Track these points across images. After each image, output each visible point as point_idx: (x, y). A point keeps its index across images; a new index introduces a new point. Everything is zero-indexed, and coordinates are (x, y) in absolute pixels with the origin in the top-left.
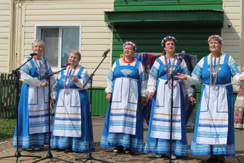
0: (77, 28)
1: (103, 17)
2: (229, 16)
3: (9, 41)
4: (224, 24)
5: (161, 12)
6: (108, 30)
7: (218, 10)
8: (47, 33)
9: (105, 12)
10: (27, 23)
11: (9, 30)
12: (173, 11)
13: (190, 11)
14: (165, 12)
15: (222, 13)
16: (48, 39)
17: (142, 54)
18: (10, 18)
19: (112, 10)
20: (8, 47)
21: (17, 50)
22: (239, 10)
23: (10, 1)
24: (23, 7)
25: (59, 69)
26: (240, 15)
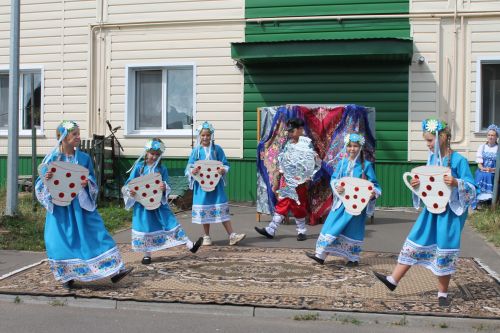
0: (190, 68)
1: (229, 51)
2: (418, 46)
3: (87, 91)
4: (415, 58)
5: (317, 41)
6: (236, 70)
7: (404, 38)
8: (146, 78)
9: (233, 44)
10: (115, 63)
11: (87, 73)
12: (336, 41)
13: (362, 40)
14: (324, 41)
15: (410, 42)
16: (145, 85)
17: (292, 105)
18: (88, 56)
19: (242, 40)
20: (86, 99)
21: (99, 104)
22: (435, 37)
23: (88, 30)
24: (108, 38)
25: (163, 131)
26: (436, 46)
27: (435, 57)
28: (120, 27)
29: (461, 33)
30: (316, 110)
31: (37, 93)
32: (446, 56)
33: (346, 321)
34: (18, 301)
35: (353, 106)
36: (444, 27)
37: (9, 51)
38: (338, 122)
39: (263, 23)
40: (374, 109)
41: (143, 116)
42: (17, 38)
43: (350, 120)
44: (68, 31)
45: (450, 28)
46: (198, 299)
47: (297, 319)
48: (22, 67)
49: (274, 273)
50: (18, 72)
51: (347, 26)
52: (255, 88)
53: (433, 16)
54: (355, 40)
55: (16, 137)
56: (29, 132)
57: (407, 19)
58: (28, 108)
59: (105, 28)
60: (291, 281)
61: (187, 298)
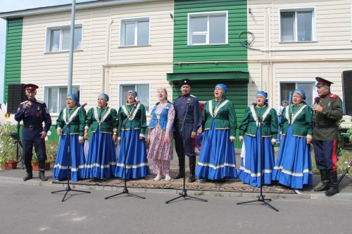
0: (148, 85)
1: (166, 77)
2: (251, 75)
4: (250, 80)
5: (206, 73)
6: (169, 85)
7: (245, 71)
8: (127, 89)
9: (168, 74)
10: (113, 83)
11: (100, 87)
12: (215, 73)
14: (209, 73)
15: (248, 73)
18: (101, 79)
19: (172, 72)
22: (259, 71)
23: (101, 67)
24: (110, 71)
26: (260, 75)
27: (259, 80)
28: (116, 66)
29: (270, 69)
32: (264, 79)
33: (217, 195)
36: (263, 66)
37: (68, 77)
39: (181, 64)
42: (72, 71)
44: (92, 68)
45: (266, 67)
46: (152, 186)
48: (73, 84)
50: (72, 87)
51: (219, 66)
53: (258, 62)
54: (223, 72)
57: (246, 63)
59: (109, 66)
61: (148, 186)
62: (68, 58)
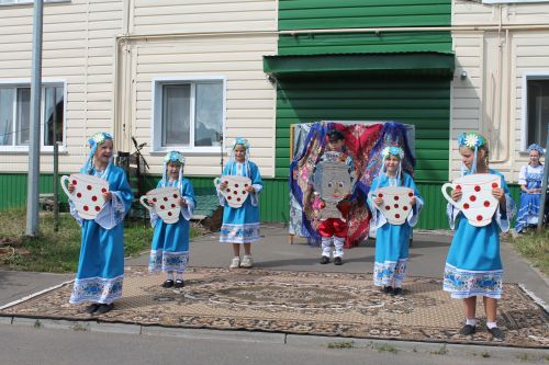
0: (221, 82)
1: (261, 65)
2: (460, 60)
3: (111, 105)
4: (457, 73)
5: (354, 55)
6: (268, 84)
7: (446, 52)
8: (173, 92)
9: (265, 57)
10: (141, 77)
11: (112, 87)
12: (374, 54)
13: (401, 54)
14: (361, 55)
15: (452, 56)
16: (173, 100)
17: (326, 122)
18: (113, 68)
19: (275, 53)
20: (111, 114)
21: (125, 119)
22: (479, 51)
23: (113, 42)
24: (134, 51)
25: (191, 148)
26: (479, 61)
27: (478, 72)
28: (146, 39)
29: (506, 46)
30: (353, 127)
31: (59, 108)
32: (490, 71)
33: (383, 349)
34: (38, 325)
35: (392, 123)
36: (488, 40)
37: (31, 64)
38: (375, 140)
39: (297, 35)
40: (413, 126)
41: (171, 132)
42: (40, 50)
43: (388, 137)
44: (92, 43)
45: (494, 42)
46: (227, 325)
47: (331, 347)
48: (44, 80)
49: (307, 298)
50: (40, 85)
51: (384, 38)
52: (288, 103)
53: (476, 29)
54: (394, 54)
55: (38, 154)
56: (51, 149)
57: (449, 32)
58: (50, 123)
59: (131, 40)
60: (325, 307)
62: (32, 20)
